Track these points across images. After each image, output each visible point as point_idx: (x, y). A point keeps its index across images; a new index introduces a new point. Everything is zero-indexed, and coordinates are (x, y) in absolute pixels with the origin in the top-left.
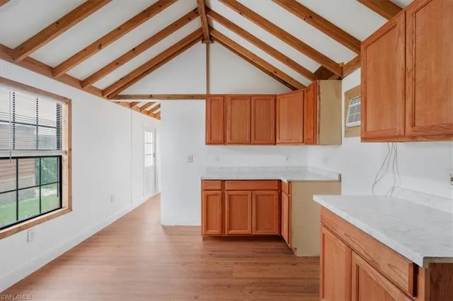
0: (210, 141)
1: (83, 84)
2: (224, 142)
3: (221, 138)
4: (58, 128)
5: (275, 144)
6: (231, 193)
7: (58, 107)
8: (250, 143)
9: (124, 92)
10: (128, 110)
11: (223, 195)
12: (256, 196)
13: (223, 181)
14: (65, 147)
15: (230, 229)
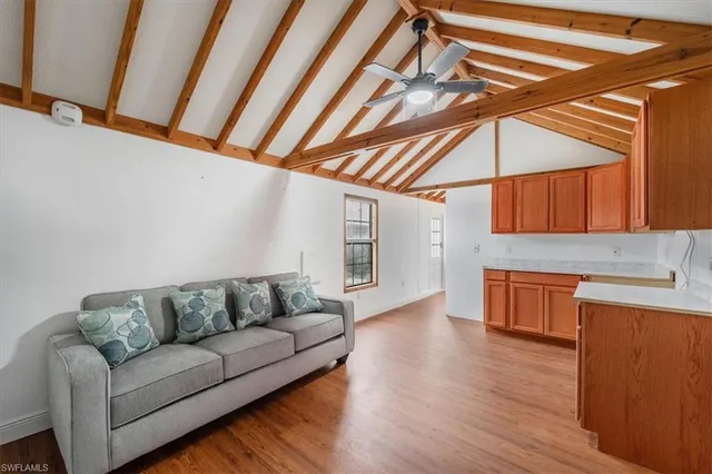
0: (497, 229)
1: (384, 186)
2: (513, 231)
3: (509, 226)
4: (371, 223)
5: (586, 231)
6: (517, 285)
7: (371, 206)
8: (548, 231)
9: (413, 186)
10: (416, 199)
11: (507, 286)
12: (550, 291)
13: (508, 272)
14: (374, 237)
15: (516, 324)
